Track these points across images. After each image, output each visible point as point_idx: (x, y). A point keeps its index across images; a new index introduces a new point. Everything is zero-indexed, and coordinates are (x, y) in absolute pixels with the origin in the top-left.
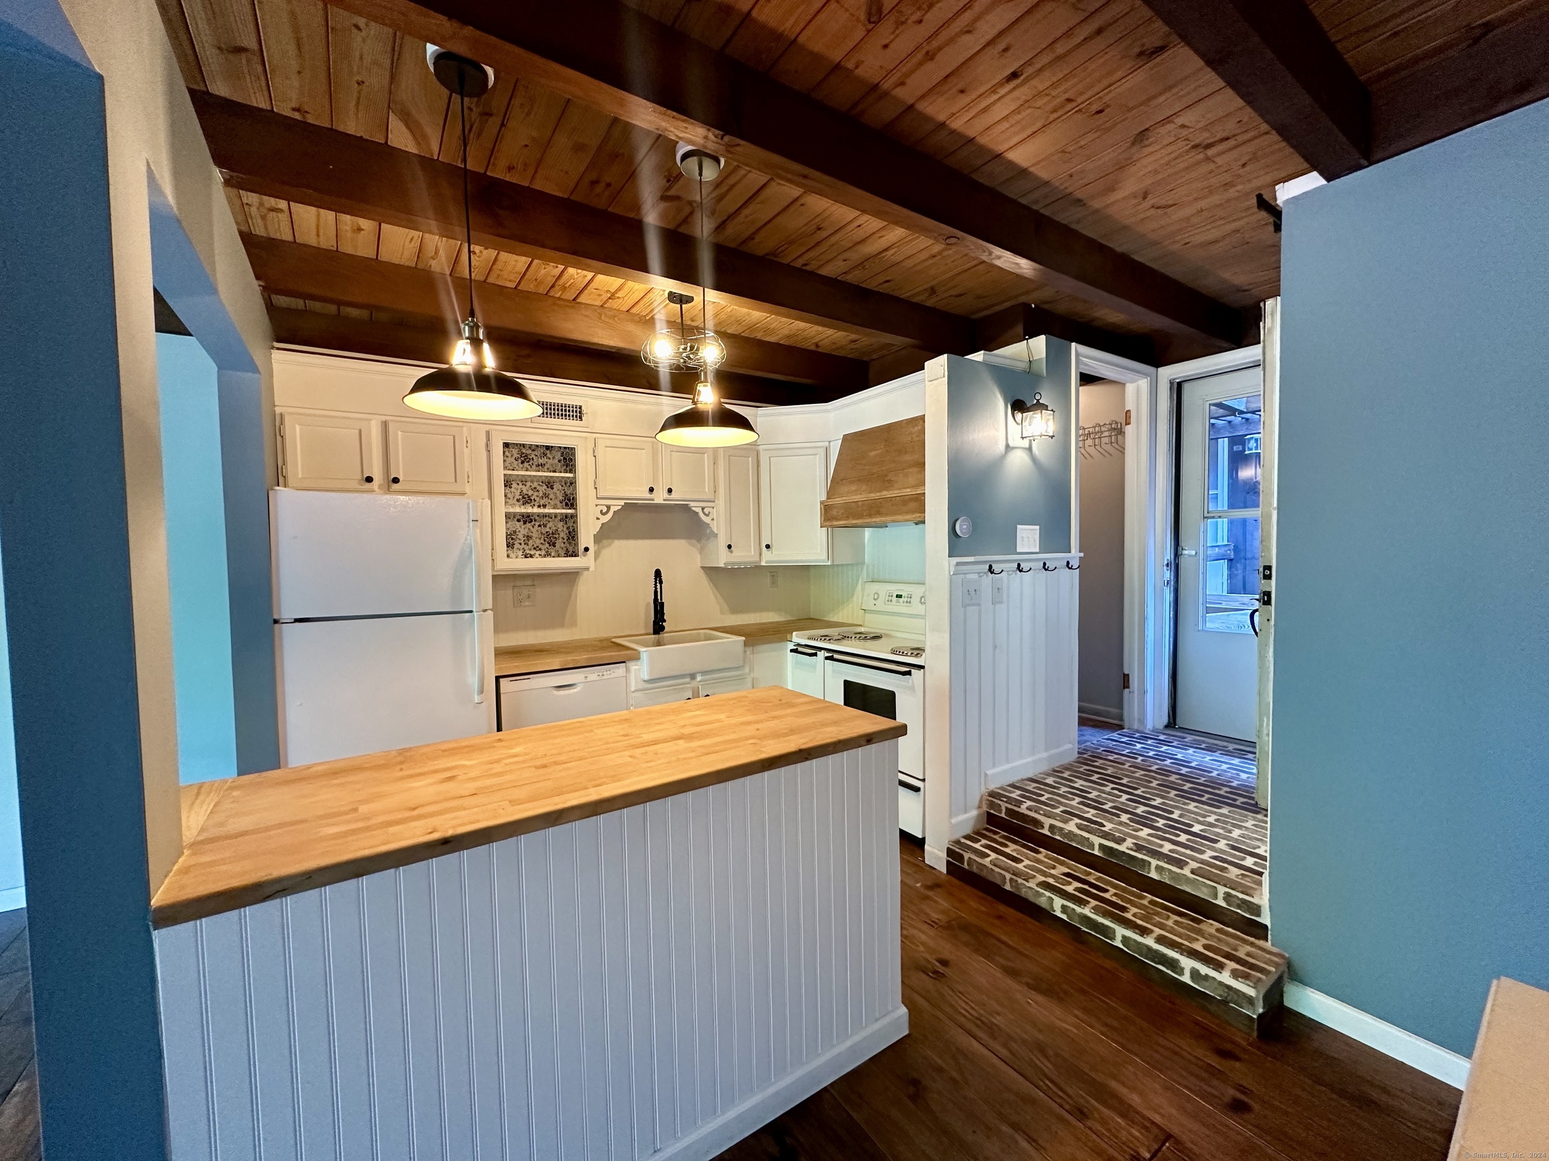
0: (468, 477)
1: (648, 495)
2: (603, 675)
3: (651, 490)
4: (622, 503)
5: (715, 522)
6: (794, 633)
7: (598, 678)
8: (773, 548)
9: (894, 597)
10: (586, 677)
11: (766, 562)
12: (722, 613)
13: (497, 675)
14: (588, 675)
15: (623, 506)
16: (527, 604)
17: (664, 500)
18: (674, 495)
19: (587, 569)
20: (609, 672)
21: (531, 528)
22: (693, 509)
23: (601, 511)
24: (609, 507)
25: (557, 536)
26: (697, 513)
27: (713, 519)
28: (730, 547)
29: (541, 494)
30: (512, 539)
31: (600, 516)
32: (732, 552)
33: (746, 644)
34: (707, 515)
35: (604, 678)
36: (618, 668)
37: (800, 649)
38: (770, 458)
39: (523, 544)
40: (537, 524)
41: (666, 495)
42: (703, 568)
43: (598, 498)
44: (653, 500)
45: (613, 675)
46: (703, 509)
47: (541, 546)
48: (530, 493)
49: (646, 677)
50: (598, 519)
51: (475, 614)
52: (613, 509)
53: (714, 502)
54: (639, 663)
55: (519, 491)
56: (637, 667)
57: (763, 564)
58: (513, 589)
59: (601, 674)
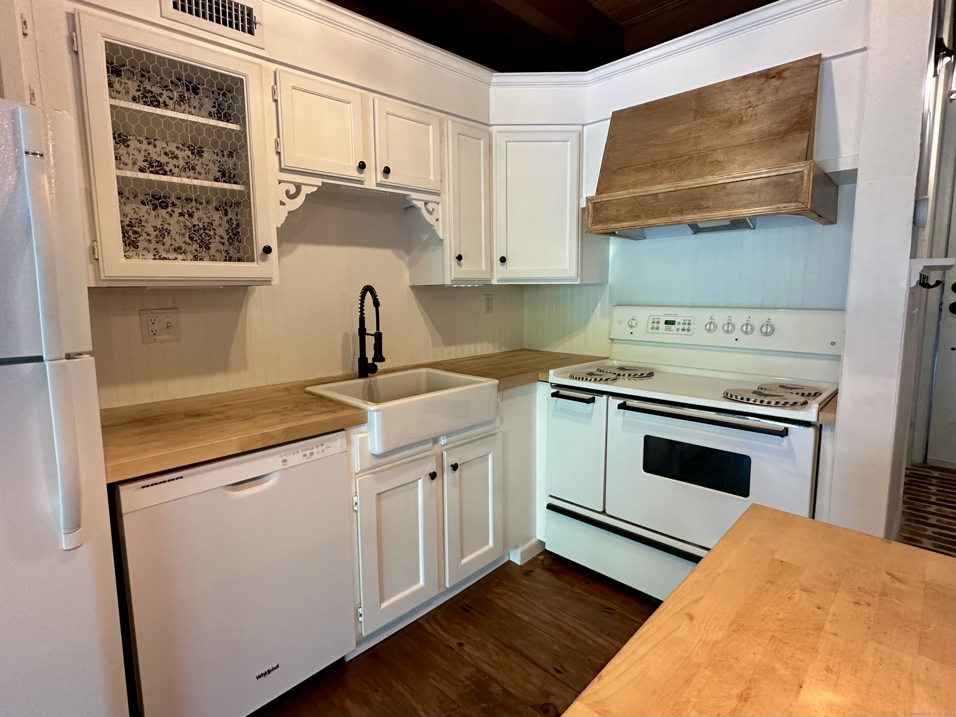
0: (33, 95)
1: (355, 174)
2: (312, 454)
3: (362, 166)
4: (319, 182)
5: (440, 222)
6: (551, 372)
7: (304, 460)
8: (508, 262)
9: (662, 325)
10: (285, 461)
11: (498, 281)
12: (435, 345)
13: (111, 481)
14: (288, 458)
15: (319, 187)
16: (166, 337)
17: (378, 185)
18: (392, 179)
19: (267, 282)
20: (320, 448)
21: (167, 216)
22: (415, 202)
23: (287, 192)
24: (298, 187)
25: (212, 233)
26: (419, 209)
27: (437, 220)
28: (459, 258)
29: (181, 163)
30: (135, 232)
31: (286, 200)
32: (460, 265)
33: (500, 388)
34: (431, 213)
35: (313, 458)
36: (335, 439)
37: (562, 392)
38: (507, 142)
39: (154, 241)
40: (178, 211)
41: (381, 178)
42: (413, 287)
43: (282, 170)
44: (362, 182)
45: (328, 452)
46: (426, 204)
47: (184, 247)
48: (163, 159)
49: (377, 449)
50: (282, 203)
51: (47, 364)
52: (306, 190)
53: (439, 194)
54: (364, 428)
55: (143, 154)
56: (362, 435)
57: (494, 282)
58: (140, 315)
59: (308, 452)
